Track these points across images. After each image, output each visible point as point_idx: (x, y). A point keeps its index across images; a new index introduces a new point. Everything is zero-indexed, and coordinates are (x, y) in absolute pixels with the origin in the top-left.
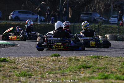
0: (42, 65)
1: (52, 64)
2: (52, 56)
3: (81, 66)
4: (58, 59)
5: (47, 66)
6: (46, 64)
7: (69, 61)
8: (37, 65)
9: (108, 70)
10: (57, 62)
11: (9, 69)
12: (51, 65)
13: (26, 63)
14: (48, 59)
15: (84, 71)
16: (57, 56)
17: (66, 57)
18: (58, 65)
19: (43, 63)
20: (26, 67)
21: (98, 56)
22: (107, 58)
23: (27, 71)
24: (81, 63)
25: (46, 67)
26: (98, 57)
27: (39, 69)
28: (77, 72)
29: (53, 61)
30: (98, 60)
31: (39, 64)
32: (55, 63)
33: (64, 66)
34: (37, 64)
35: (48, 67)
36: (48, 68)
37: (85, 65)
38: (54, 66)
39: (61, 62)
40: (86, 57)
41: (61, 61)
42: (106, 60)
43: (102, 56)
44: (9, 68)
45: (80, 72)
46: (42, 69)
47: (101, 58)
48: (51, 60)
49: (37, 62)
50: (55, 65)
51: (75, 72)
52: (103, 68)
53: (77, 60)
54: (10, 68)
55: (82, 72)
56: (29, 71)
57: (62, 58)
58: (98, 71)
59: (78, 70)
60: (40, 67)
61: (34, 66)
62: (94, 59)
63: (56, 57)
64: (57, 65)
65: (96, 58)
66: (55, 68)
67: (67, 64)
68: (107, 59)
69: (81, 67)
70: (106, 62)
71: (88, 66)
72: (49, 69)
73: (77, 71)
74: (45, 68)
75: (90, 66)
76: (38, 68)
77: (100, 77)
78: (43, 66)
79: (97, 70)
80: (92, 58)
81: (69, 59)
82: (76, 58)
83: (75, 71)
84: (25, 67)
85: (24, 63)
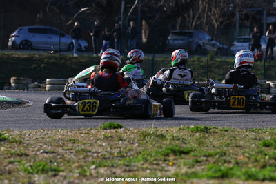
0: (83, 147)
1: (104, 144)
2: (105, 129)
3: (168, 149)
4: (118, 134)
5: (94, 150)
6: (91, 145)
7: (142, 138)
8: (70, 148)
9: (228, 158)
10: (115, 140)
11: (9, 157)
12: (102, 148)
13: (45, 144)
14: (95, 135)
15: (175, 162)
16: (115, 128)
17: (135, 131)
18: (118, 148)
19: (84, 144)
20: (47, 153)
21: (206, 128)
22: (227, 131)
23: (49, 161)
24: (168, 142)
25: (90, 152)
26: (206, 130)
27: (75, 155)
28: (160, 162)
29: (106, 138)
30: (207, 135)
31: (75, 145)
32: (112, 143)
33: (129, 150)
34: (70, 145)
35: (96, 152)
36: (95, 155)
37: (177, 148)
38: (109, 149)
39: (125, 140)
40: (180, 129)
41: (125, 138)
42: (224, 136)
43: (215, 128)
44: (9, 155)
45: (167, 162)
46: (82, 156)
47: (214, 132)
48: (103, 137)
49: (70, 140)
50: (111, 148)
51: (155, 162)
52: (218, 153)
53: (159, 136)
54: (12, 154)
55: (171, 163)
56: (53, 160)
57: (126, 133)
58: (207, 160)
59: (163, 158)
60: (77, 152)
61: (63, 150)
62: (197, 134)
63: (113, 131)
64: (115, 148)
65: (201, 131)
66: (111, 154)
67: (137, 145)
68: (226, 133)
69: (170, 151)
70: (226, 140)
71: (185, 150)
72: (98, 156)
73: (161, 160)
74: (89, 154)
75: (188, 150)
76: (72, 155)
77: (210, 173)
78: (83, 150)
79: (205, 158)
80: (192, 132)
81: (142, 133)
82: (158, 133)
83: (156, 160)
84: (44, 152)
85: (41, 144)
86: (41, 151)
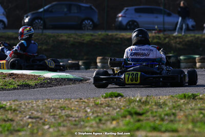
0: (69, 113)
3: (126, 112)
6: (78, 111)
8: (57, 114)
10: (102, 107)
13: (37, 111)
20: (32, 118)
21: (193, 95)
27: (55, 120)
37: (133, 111)
39: (111, 107)
41: (114, 104)
53: (143, 102)
55: (114, 122)
60: (60, 117)
61: (49, 115)
62: (183, 101)
64: (96, 113)
65: (188, 98)
67: (118, 110)
74: (70, 118)
80: (181, 99)
84: (30, 118)
85: (33, 112)
86: (28, 117)
